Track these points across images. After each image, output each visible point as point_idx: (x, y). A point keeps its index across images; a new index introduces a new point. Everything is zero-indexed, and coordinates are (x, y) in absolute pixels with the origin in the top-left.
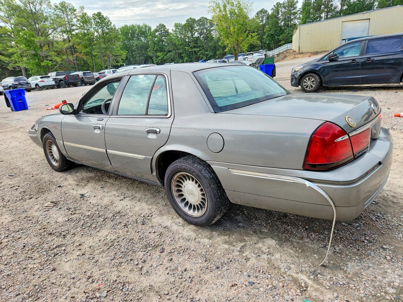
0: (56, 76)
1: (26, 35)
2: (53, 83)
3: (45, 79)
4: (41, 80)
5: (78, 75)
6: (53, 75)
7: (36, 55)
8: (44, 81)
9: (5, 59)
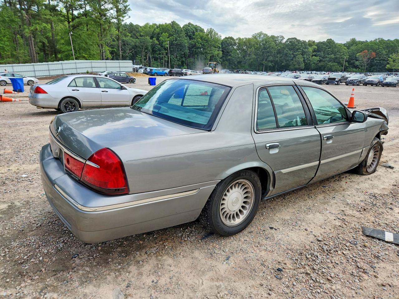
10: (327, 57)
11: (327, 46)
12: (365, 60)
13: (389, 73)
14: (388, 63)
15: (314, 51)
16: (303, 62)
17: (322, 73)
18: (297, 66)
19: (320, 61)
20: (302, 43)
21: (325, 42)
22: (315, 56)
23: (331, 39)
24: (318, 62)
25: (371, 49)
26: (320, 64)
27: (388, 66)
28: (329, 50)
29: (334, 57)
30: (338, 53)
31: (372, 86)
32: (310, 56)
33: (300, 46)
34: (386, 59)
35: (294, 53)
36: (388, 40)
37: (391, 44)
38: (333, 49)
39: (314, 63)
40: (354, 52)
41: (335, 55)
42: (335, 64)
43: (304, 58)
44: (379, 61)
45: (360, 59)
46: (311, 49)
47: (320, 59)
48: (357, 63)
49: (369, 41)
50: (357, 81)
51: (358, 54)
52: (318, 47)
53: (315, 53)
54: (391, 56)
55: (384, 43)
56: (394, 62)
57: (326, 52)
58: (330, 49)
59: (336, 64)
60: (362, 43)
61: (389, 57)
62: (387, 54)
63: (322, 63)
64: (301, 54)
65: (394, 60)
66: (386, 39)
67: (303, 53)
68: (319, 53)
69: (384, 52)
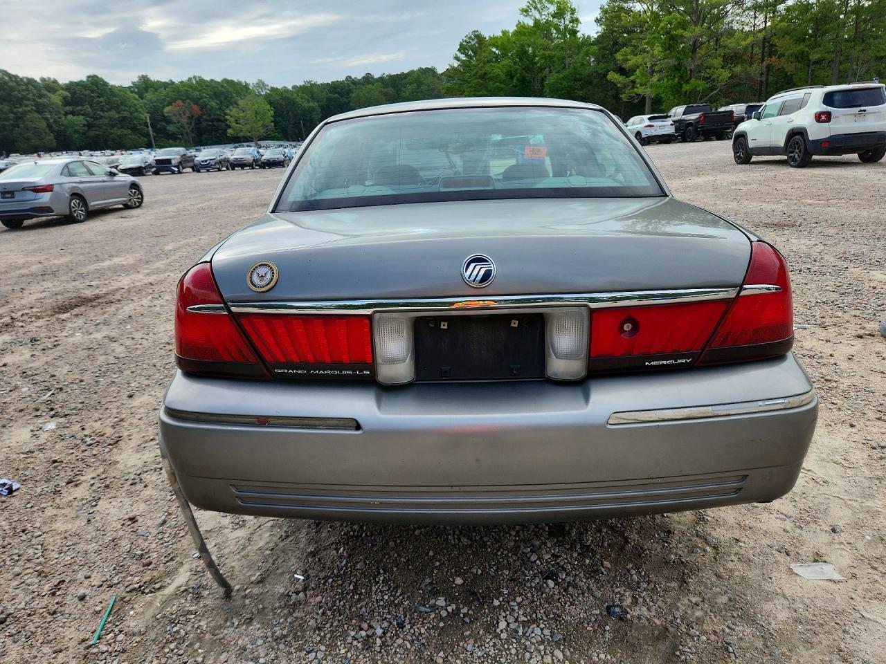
0: (684, 114)
1: (671, 24)
2: (671, 130)
3: (656, 123)
4: (648, 123)
5: (732, 112)
6: (678, 111)
7: (677, 68)
8: (653, 126)
9: (619, 80)
10: (102, 117)
11: (92, 91)
12: (184, 121)
13: (236, 145)
14: (229, 127)
15: (66, 102)
16: (47, 131)
17: (106, 154)
18: (35, 141)
19: (90, 126)
20: (26, 85)
21: (84, 82)
22: (73, 113)
23: (96, 76)
24: (86, 128)
25: (188, 98)
26: (91, 133)
27: (230, 131)
28: (101, 102)
29: (117, 116)
30: (123, 108)
31: (243, 168)
32: (59, 115)
33: (23, 90)
34: (222, 118)
35: (15, 110)
36: (212, 80)
37: (220, 89)
38: (108, 98)
39: (76, 132)
40: (155, 104)
41: (119, 113)
42: (126, 132)
43: (46, 119)
44: (210, 123)
45: (174, 119)
46: (56, 99)
47: (86, 120)
48: (171, 128)
49: (176, 80)
50: (214, 161)
51: (167, 109)
52: (73, 94)
53: (68, 108)
54: (227, 111)
55: (207, 86)
56: (237, 123)
57: (95, 105)
58: (102, 99)
59: (129, 131)
60: (165, 85)
61: (226, 114)
62: (220, 109)
63: (96, 131)
64: (35, 111)
65: (236, 120)
66: (207, 78)
67: (40, 109)
68: (80, 108)
69: (213, 104)
